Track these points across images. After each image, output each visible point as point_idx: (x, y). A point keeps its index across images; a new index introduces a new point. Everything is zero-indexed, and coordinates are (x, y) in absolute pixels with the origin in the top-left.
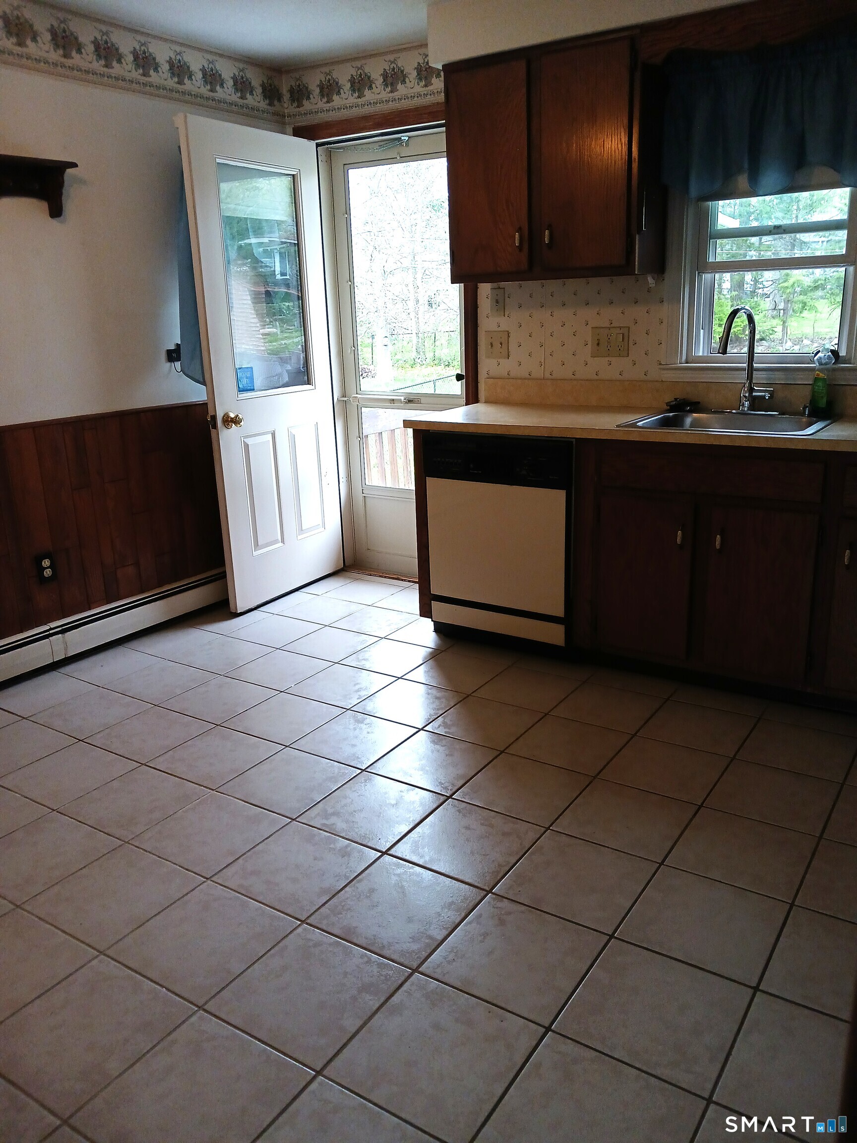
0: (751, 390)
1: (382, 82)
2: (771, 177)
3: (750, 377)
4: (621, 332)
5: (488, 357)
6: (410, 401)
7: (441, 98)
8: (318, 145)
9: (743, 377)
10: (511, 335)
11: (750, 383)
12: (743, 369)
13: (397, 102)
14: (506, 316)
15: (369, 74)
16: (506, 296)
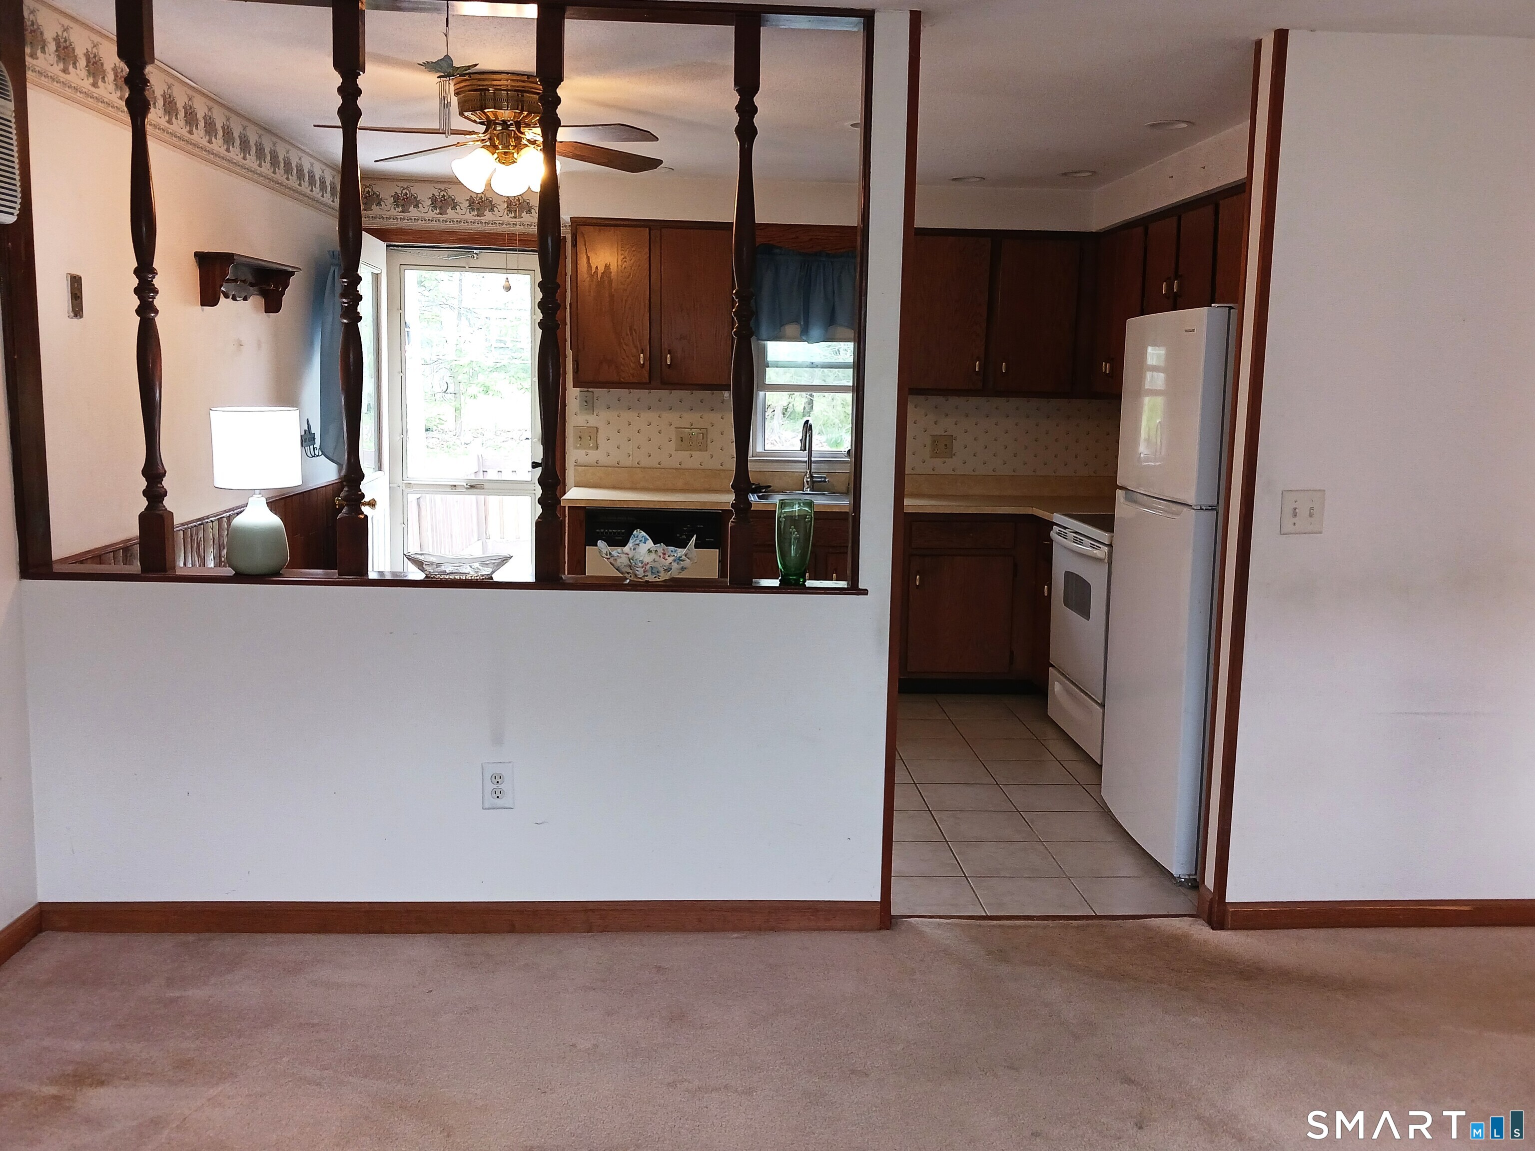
0: (811, 477)
1: (468, 207)
2: (816, 332)
3: (810, 468)
4: (700, 432)
5: (576, 448)
6: (472, 487)
7: (534, 230)
8: (387, 246)
9: (803, 468)
10: (600, 431)
11: (810, 472)
12: (806, 462)
13: (484, 225)
14: (595, 414)
15: (453, 197)
16: (595, 399)
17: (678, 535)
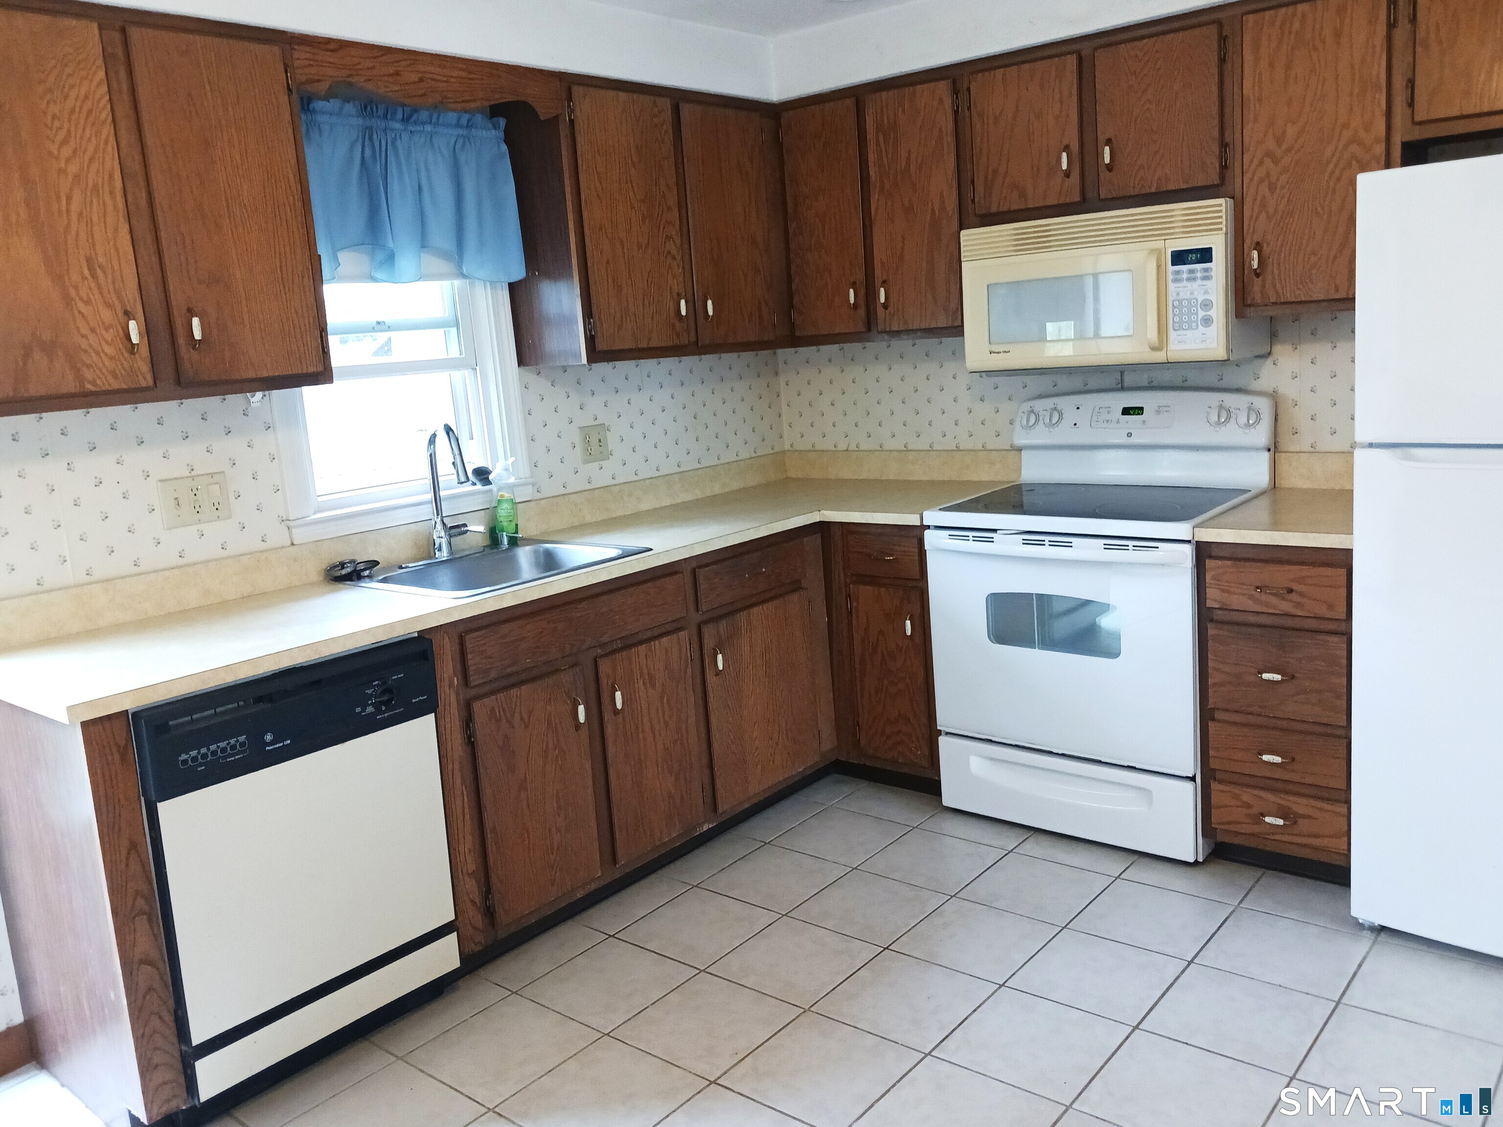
0: (444, 527)
3: (439, 511)
4: (214, 481)
11: (440, 518)
17: (358, 710)
